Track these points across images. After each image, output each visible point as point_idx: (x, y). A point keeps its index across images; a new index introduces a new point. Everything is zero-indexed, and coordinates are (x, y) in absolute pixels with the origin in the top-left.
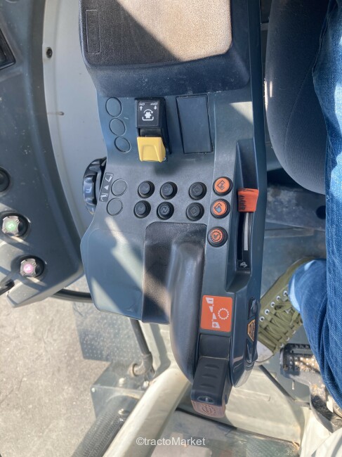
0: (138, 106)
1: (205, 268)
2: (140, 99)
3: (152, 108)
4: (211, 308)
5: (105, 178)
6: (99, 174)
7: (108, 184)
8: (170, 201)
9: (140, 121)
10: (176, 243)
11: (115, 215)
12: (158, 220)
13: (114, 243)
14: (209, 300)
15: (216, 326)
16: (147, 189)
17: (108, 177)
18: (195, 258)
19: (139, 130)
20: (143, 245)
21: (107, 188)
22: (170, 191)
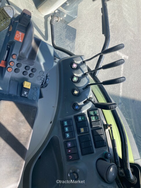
0: (27, 96)
1: (20, 49)
2: (27, 98)
3: (24, 95)
4: (21, 38)
5: (42, 82)
6: (44, 83)
7: (42, 80)
8: (25, 70)
9: (28, 92)
10: (26, 58)
11: (42, 71)
12: (30, 66)
13: (44, 64)
14: (21, 41)
15: (20, 33)
16: (31, 75)
17: (41, 82)
18: (22, 53)
19: (29, 90)
20: (35, 60)
21: (42, 79)
22: (24, 73)
